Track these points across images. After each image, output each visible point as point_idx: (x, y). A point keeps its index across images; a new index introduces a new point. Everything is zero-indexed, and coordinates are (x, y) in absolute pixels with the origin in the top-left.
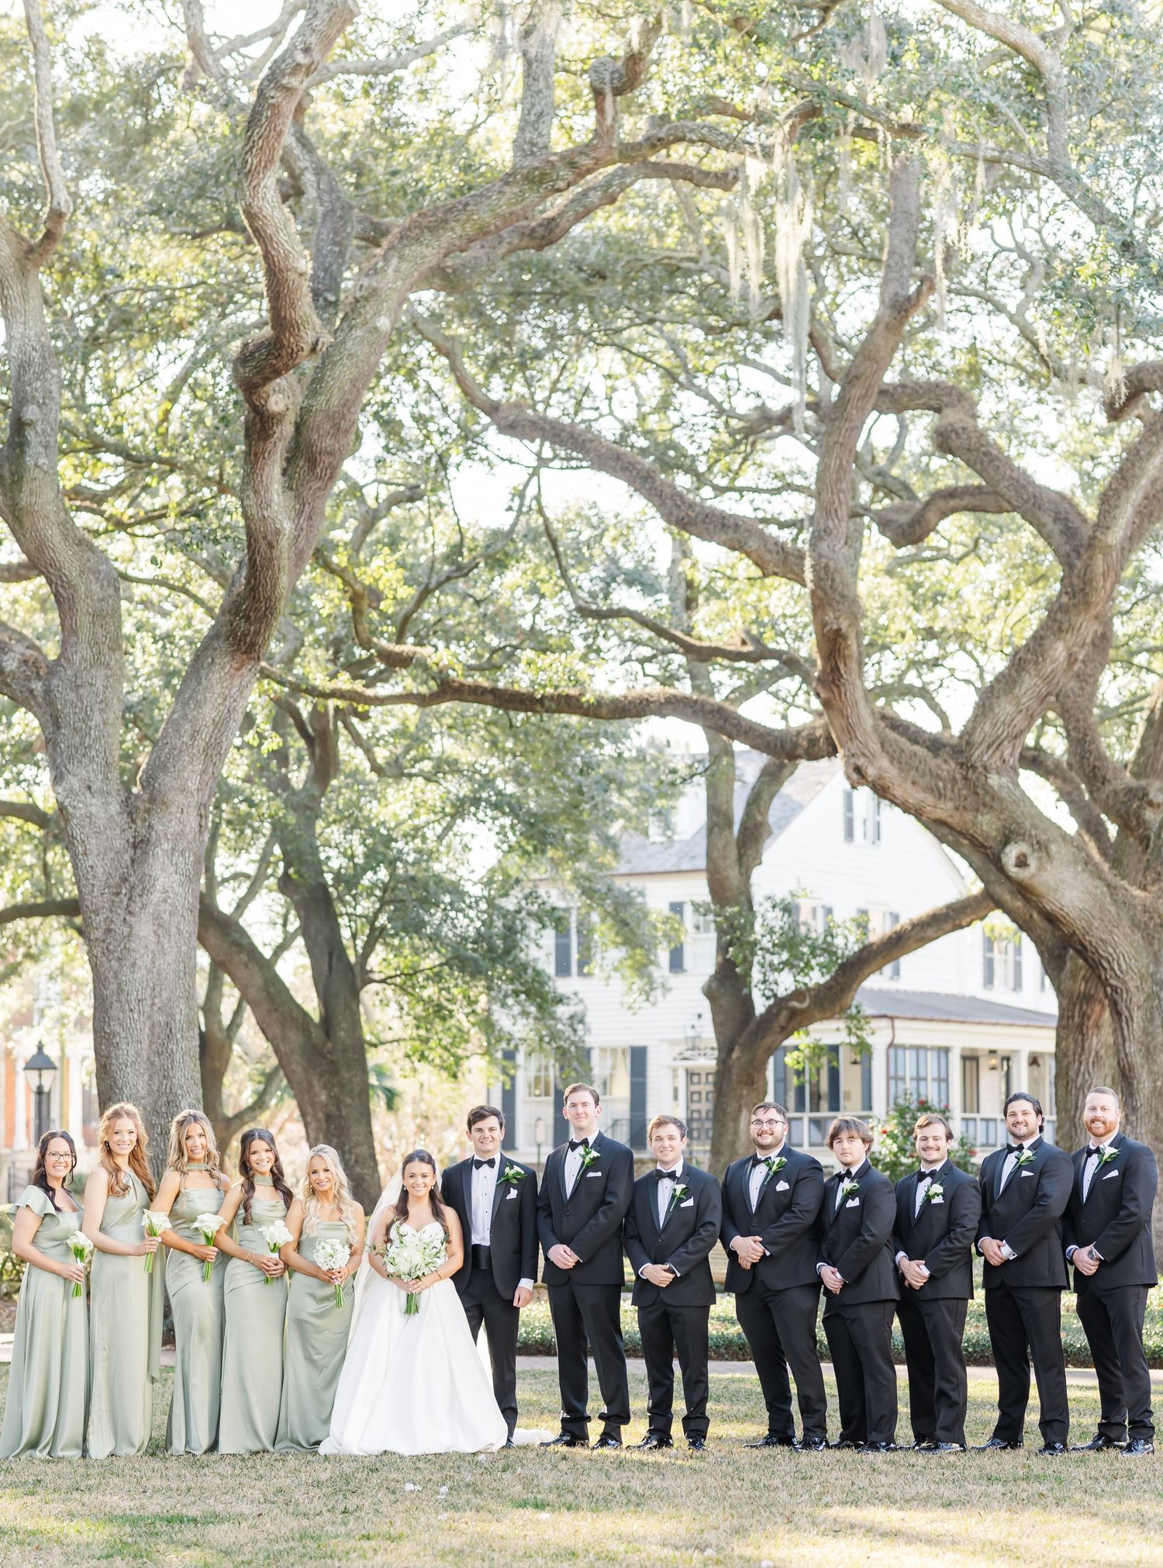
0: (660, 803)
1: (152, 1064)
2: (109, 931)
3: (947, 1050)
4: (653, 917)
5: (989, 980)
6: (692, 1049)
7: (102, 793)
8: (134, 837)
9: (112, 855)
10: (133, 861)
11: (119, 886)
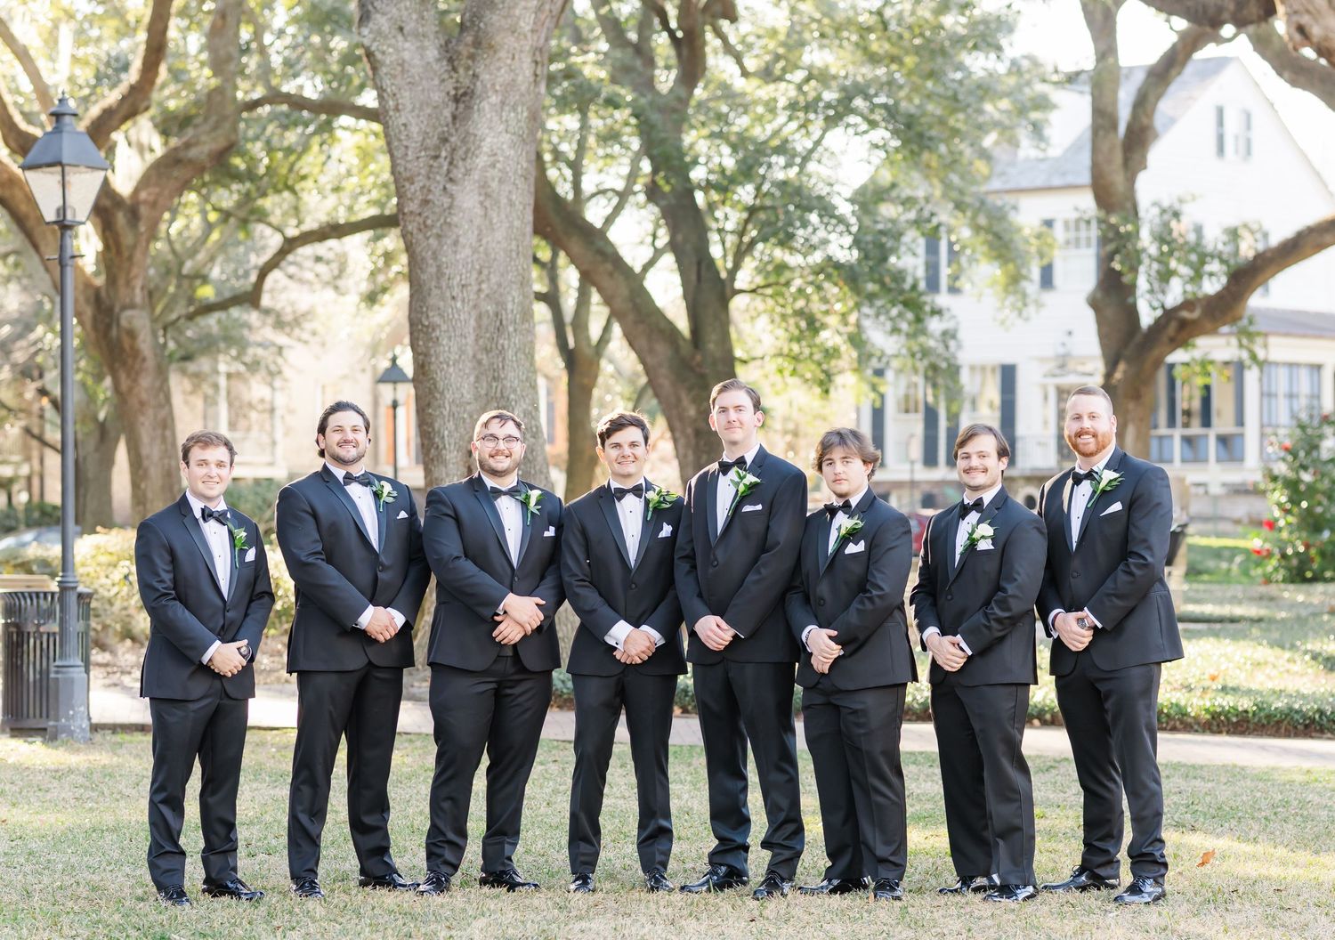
0: (1034, 115)
1: (480, 362)
2: (426, 202)
4: (1027, 232)
6: (1062, 366)
7: (416, 35)
8: (456, 89)
9: (429, 111)
10: (454, 118)
11: (438, 148)
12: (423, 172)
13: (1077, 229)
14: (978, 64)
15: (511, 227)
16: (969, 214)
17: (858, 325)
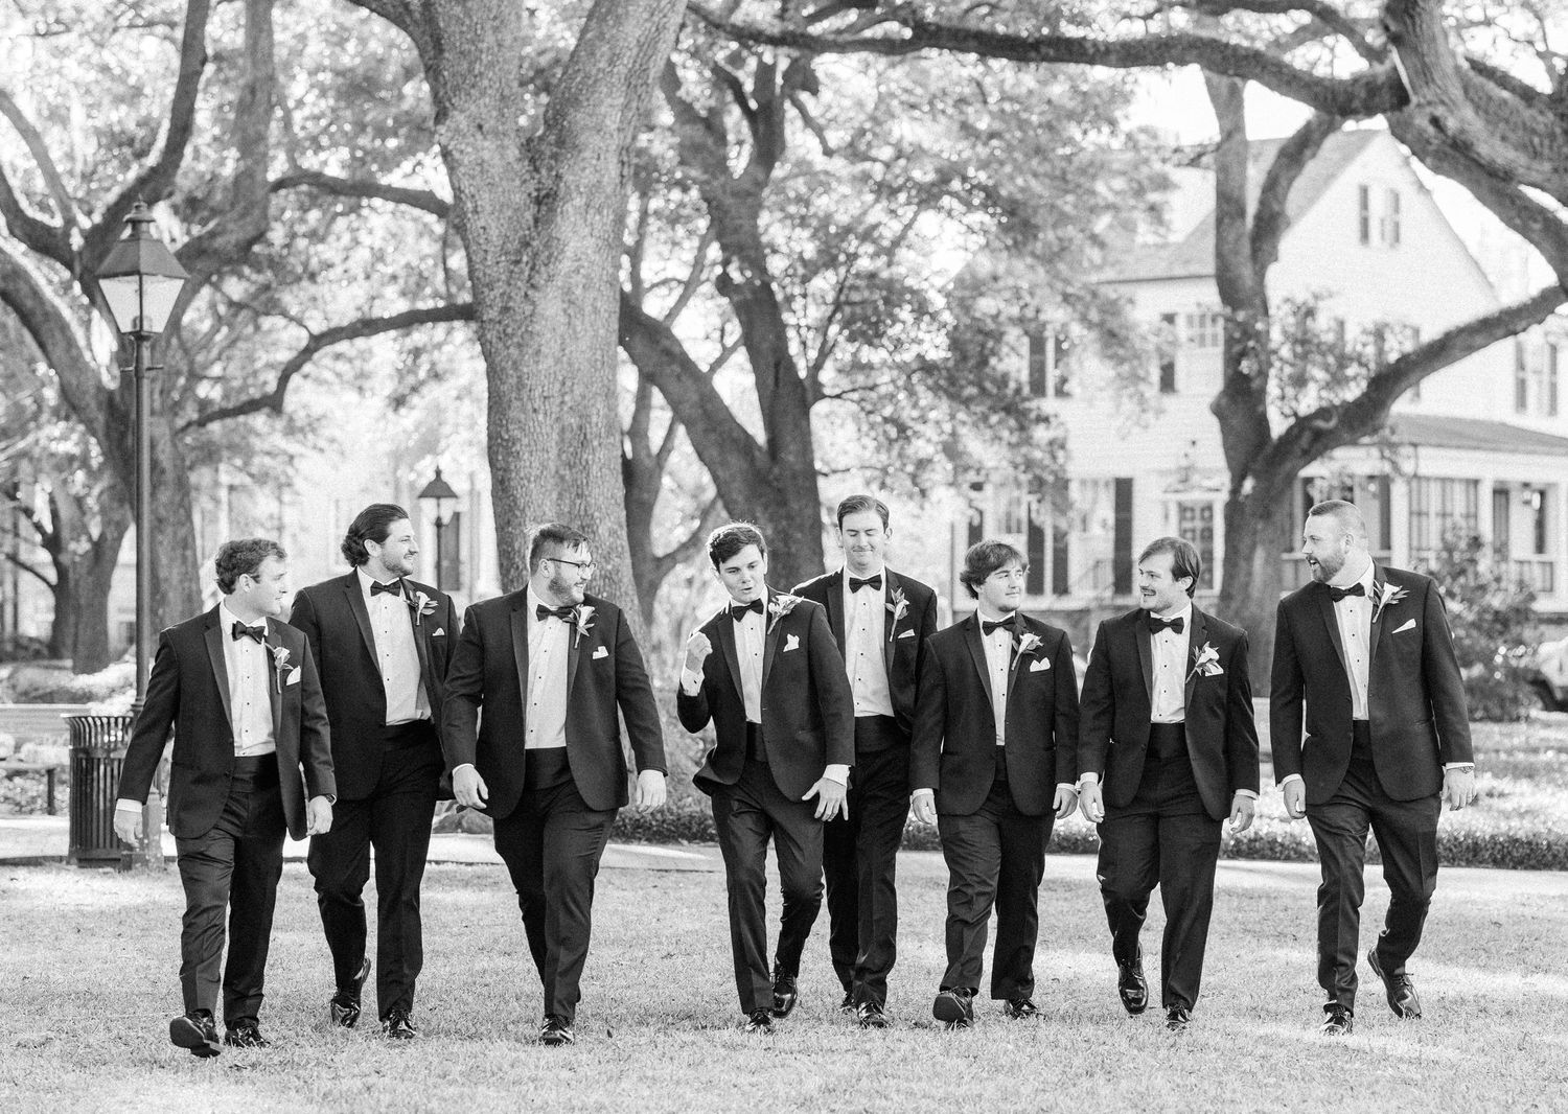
0: (1153, 197)
1: (562, 478)
2: (506, 309)
3: (1476, 483)
4: (1143, 328)
5: (1521, 402)
6: (1185, 481)
7: (496, 133)
8: (538, 190)
9: (510, 213)
10: (536, 220)
11: (519, 252)
12: (503, 277)
13: (1202, 324)
14: (1091, 140)
15: (596, 336)
16: (1079, 307)
17: (954, 434)
